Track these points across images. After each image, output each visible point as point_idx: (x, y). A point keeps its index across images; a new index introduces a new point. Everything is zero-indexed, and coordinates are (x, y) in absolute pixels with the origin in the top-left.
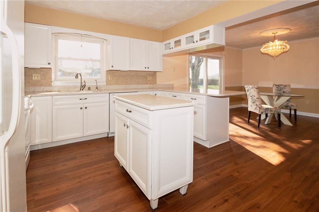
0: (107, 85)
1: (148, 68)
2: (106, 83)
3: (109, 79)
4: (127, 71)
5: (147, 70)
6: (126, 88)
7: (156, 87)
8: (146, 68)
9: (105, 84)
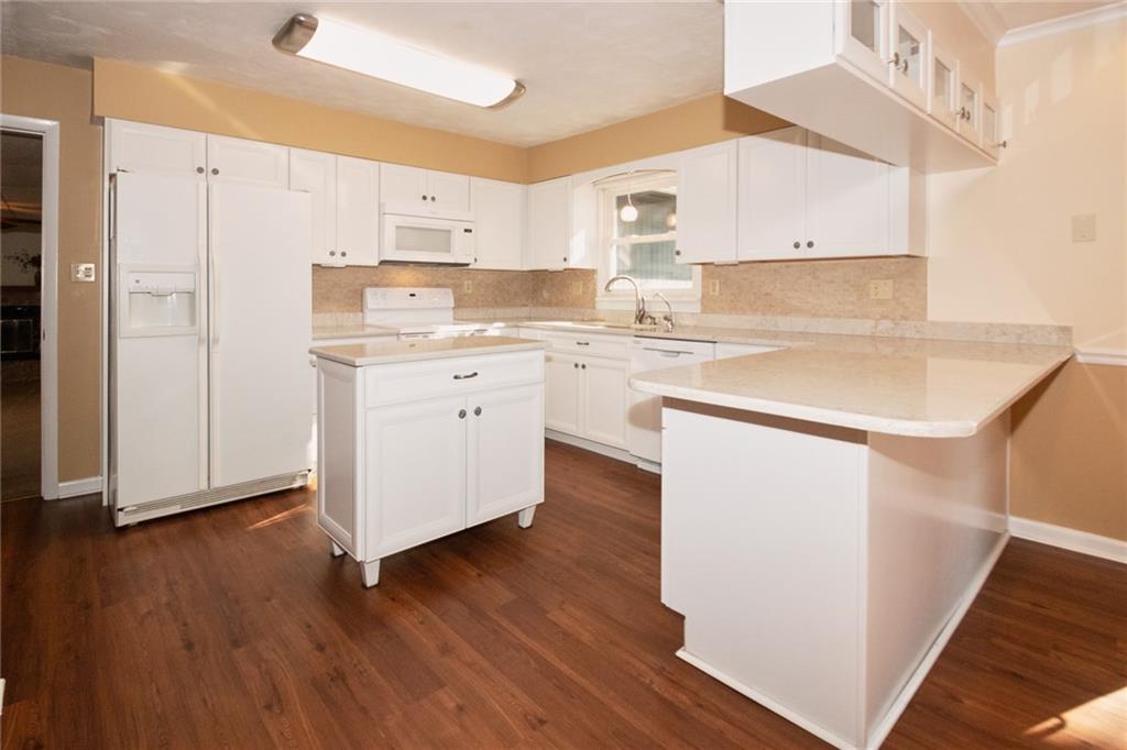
0: (702, 313)
1: (810, 245)
2: (702, 304)
3: (711, 293)
4: (735, 265)
5: (804, 253)
6: (760, 328)
7: (917, 336)
8: (797, 246)
9: (697, 309)
